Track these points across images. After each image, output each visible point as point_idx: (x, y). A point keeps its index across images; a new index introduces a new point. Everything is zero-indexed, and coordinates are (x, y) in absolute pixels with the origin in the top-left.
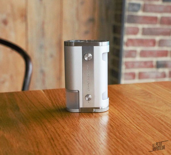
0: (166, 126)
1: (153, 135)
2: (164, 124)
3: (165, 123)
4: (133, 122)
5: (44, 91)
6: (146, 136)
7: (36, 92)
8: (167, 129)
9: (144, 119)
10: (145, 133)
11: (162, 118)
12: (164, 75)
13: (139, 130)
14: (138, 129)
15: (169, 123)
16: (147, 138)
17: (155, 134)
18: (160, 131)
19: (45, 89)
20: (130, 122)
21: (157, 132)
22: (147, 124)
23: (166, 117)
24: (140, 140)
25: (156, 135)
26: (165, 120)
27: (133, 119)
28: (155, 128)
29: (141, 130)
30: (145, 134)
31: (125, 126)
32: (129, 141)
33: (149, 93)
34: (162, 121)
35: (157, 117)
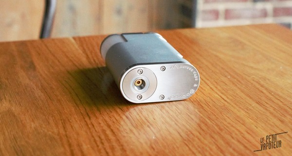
0: (268, 94)
1: (247, 110)
2: (265, 91)
3: (266, 89)
4: (216, 88)
5: (74, 38)
6: (235, 111)
7: (62, 41)
8: (270, 99)
9: (234, 84)
10: (235, 106)
11: (262, 83)
12: (265, 14)
13: (225, 101)
14: (223, 99)
15: (272, 89)
16: (238, 114)
17: (250, 107)
18: (258, 103)
19: (76, 35)
20: (211, 88)
21: (254, 104)
22: (238, 92)
23: (268, 80)
24: (227, 116)
25: (252, 108)
26: (266, 86)
27: (215, 83)
28: (251, 98)
29: (228, 100)
30: (234, 108)
31: (203, 94)
32: (209, 118)
33: (241, 43)
34: (262, 86)
35: (253, 80)
